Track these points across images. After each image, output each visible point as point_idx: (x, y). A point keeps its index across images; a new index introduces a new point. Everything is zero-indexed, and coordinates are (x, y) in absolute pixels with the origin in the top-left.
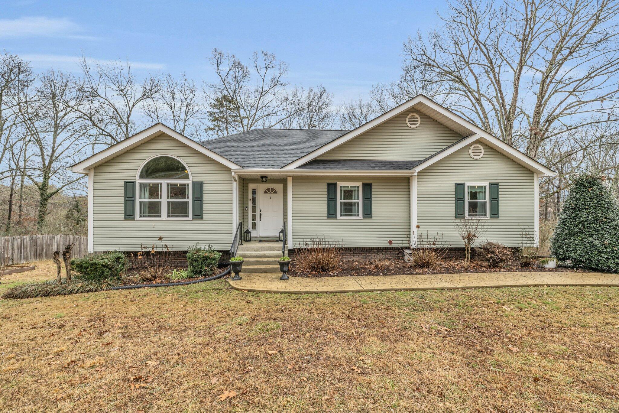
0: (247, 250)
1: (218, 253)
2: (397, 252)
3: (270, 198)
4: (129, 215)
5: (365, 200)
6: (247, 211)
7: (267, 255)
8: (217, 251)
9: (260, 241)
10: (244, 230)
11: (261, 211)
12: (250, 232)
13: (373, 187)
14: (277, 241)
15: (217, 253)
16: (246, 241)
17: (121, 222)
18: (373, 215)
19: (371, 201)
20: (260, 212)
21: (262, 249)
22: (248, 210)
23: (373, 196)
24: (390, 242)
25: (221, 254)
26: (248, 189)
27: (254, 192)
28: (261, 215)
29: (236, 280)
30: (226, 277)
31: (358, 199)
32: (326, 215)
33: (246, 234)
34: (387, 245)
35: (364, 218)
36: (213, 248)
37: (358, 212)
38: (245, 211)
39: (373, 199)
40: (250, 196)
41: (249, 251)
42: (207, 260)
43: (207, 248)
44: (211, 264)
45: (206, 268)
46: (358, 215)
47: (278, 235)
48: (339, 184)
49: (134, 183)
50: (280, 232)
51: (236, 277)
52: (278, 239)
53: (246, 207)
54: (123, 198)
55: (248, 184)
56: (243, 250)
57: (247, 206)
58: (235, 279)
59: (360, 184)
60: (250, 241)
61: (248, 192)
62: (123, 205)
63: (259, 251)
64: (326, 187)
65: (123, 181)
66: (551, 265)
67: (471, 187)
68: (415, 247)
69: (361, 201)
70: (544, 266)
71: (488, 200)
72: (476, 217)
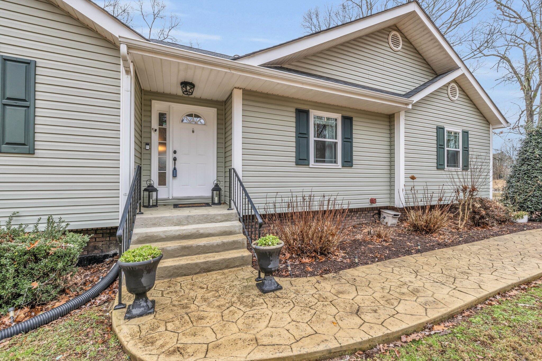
0: (154, 225)
1: (80, 238)
2: (372, 214)
3: (193, 132)
5: (345, 140)
6: (148, 152)
7: (201, 231)
8: (76, 231)
9: (176, 206)
10: (144, 185)
11: (175, 152)
12: (156, 190)
13: (354, 123)
14: (207, 205)
15: (76, 235)
16: (148, 206)
18: (354, 162)
19: (351, 142)
20: (175, 155)
21: (188, 220)
22: (150, 148)
23: (354, 136)
24: (373, 201)
25: (87, 238)
26: (150, 111)
27: (162, 118)
28: (175, 159)
29: (141, 315)
30: (103, 297)
31: (336, 138)
32: (294, 159)
33: (146, 193)
34: (368, 205)
35: (343, 166)
36: (64, 224)
37: (335, 157)
38: (144, 151)
39: (354, 140)
40: (155, 124)
41: (160, 225)
42: (37, 260)
43: (42, 227)
44: (53, 270)
45: (36, 285)
46: (335, 162)
47: (209, 194)
48: (314, 113)
50: (213, 190)
51: (140, 306)
52: (210, 201)
53: (147, 144)
55: (150, 101)
56: (146, 226)
57: (148, 141)
58: (135, 311)
59: (338, 116)
60: (156, 206)
61: (150, 116)
63: (183, 225)
64: (294, 115)
66: (525, 219)
67: (449, 132)
68: (401, 206)
69: (339, 141)
70: (520, 221)
71: (460, 150)
72: (453, 169)
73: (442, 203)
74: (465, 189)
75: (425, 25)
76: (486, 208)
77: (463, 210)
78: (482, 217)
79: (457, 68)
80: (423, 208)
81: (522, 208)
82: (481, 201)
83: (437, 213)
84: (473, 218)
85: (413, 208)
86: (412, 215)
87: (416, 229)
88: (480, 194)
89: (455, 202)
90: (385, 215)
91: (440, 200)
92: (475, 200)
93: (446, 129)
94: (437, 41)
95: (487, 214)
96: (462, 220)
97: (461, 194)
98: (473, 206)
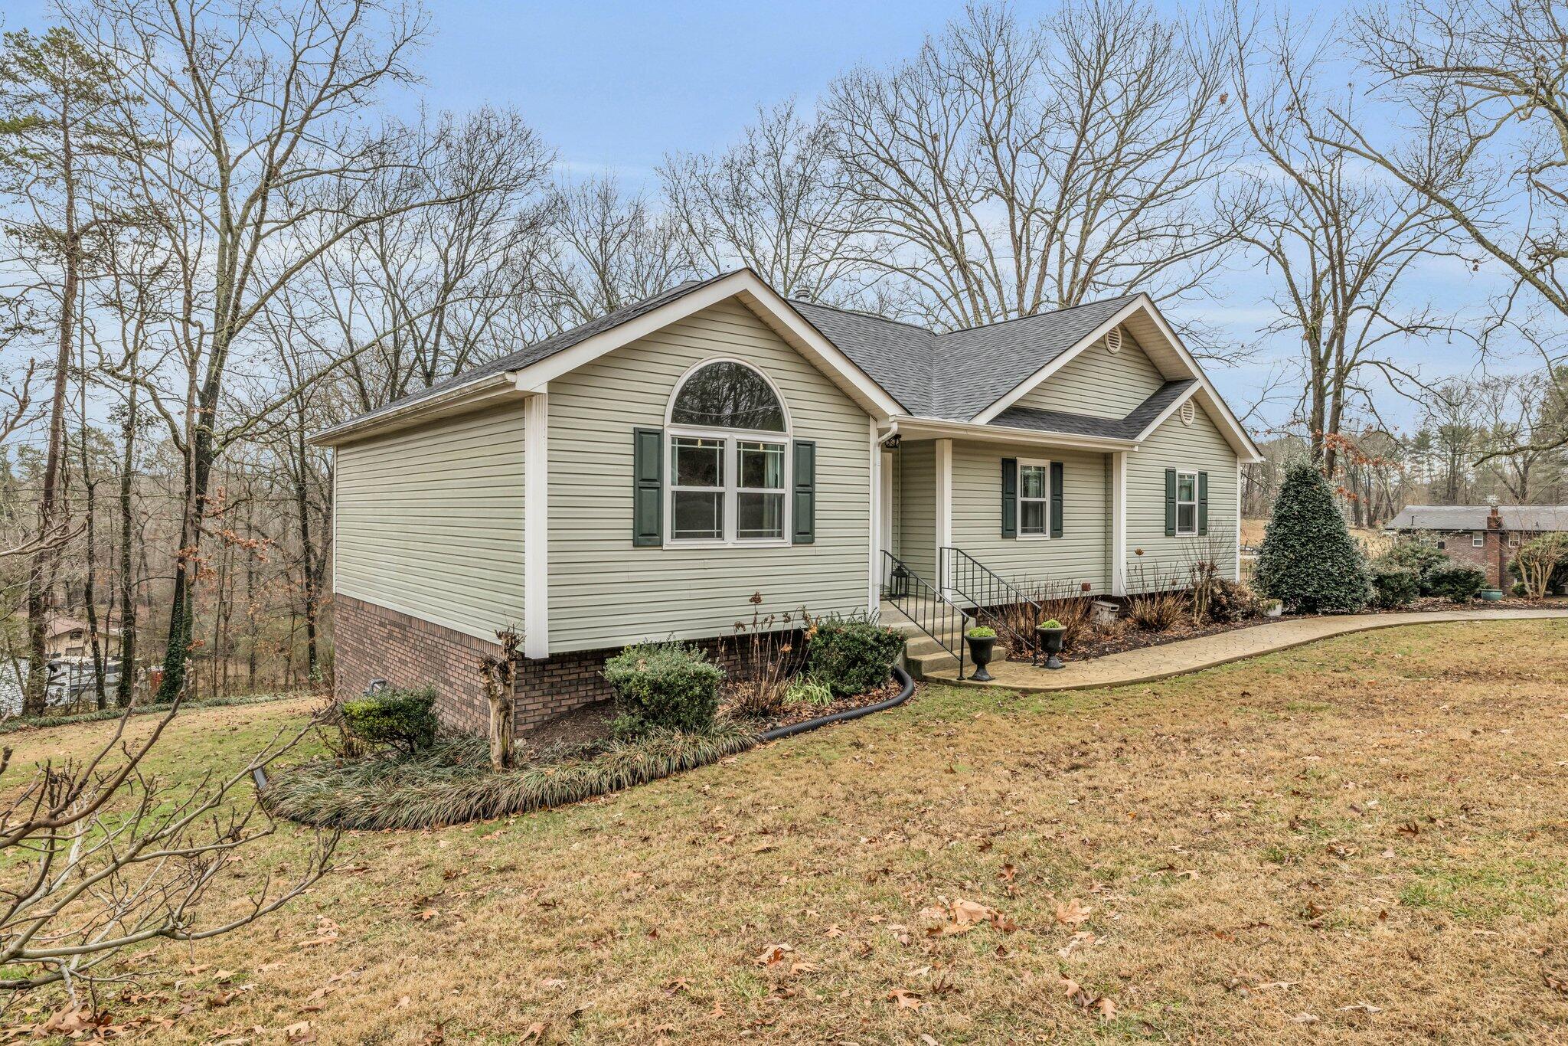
4: (646, 535)
13: (1065, 471)
17: (622, 556)
18: (1065, 529)
19: (1061, 501)
21: (920, 614)
23: (1065, 490)
24: (1085, 587)
31: (1044, 496)
32: (1000, 530)
34: (1078, 594)
39: (1065, 497)
48: (1022, 461)
49: (659, 434)
54: (630, 481)
59: (1045, 463)
62: (630, 502)
64: (999, 467)
65: (630, 428)
66: (1278, 611)
67: (1181, 476)
68: (1123, 594)
69: (1047, 499)
70: (1272, 613)
71: (1196, 502)
72: (1186, 534)
73: (1176, 588)
74: (1202, 567)
75: (1153, 323)
76: (1228, 595)
77: (1200, 598)
78: (1223, 608)
79: (1193, 380)
80: (1152, 596)
81: (1274, 595)
82: (1222, 584)
83: (1169, 602)
84: (1211, 611)
85: (1139, 596)
86: (1139, 609)
87: (1144, 625)
88: (1221, 574)
89: (1191, 587)
90: (1098, 609)
91: (1174, 584)
92: (1214, 583)
93: (1178, 472)
94: (1168, 343)
95: (1229, 603)
96: (1199, 611)
97: (1198, 573)
98: (1212, 591)
